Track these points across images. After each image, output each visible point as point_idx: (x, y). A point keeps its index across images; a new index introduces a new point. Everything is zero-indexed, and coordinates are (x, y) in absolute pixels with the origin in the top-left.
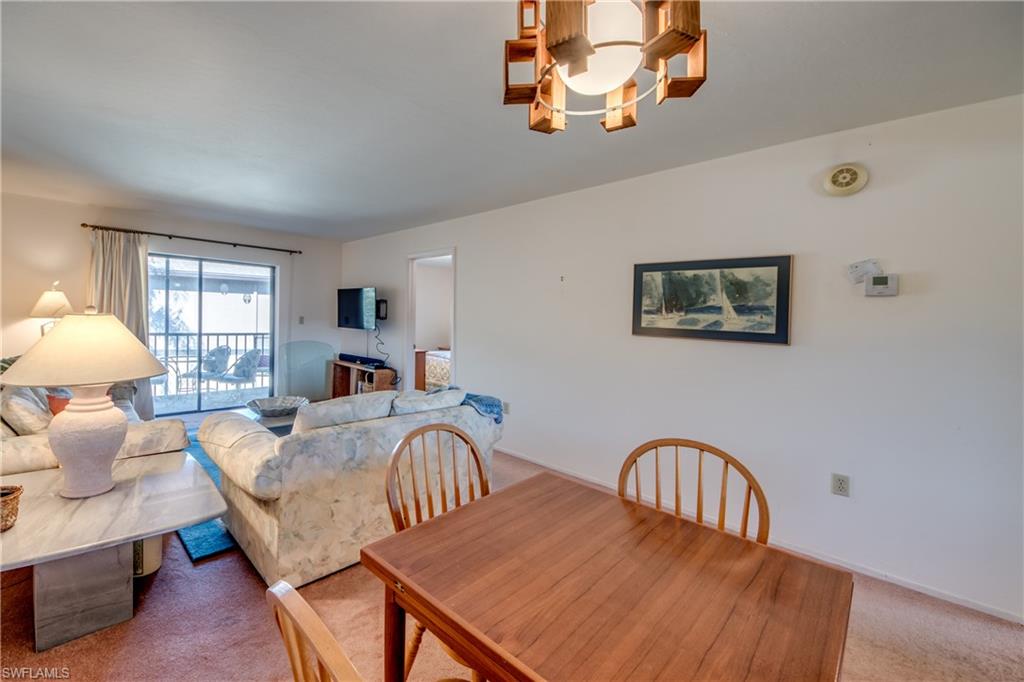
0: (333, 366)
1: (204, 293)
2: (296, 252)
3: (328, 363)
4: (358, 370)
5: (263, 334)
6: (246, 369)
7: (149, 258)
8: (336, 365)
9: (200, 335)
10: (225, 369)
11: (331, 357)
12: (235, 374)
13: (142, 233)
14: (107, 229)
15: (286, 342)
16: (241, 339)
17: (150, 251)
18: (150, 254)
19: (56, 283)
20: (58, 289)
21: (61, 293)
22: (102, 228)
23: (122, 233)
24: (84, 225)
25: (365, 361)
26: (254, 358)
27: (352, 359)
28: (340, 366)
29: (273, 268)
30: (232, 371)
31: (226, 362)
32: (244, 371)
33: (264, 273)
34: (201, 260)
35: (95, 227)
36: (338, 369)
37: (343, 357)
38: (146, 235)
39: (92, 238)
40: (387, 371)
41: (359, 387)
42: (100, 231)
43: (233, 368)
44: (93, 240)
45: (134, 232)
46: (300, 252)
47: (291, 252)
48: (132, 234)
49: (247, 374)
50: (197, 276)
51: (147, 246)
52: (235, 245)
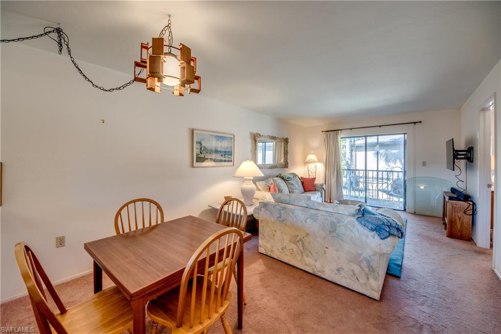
1: (368, 152)
2: (418, 122)
7: (342, 139)
9: (366, 170)
13: (340, 130)
14: (328, 131)
16: (384, 173)
19: (312, 152)
20: (313, 154)
21: (314, 156)
23: (333, 132)
24: (322, 131)
29: (405, 134)
33: (400, 137)
34: (366, 136)
37: (452, 190)
39: (324, 135)
42: (326, 132)
45: (337, 130)
46: (420, 122)
47: (415, 123)
48: (336, 132)
50: (364, 145)
51: (341, 135)
52: (380, 126)
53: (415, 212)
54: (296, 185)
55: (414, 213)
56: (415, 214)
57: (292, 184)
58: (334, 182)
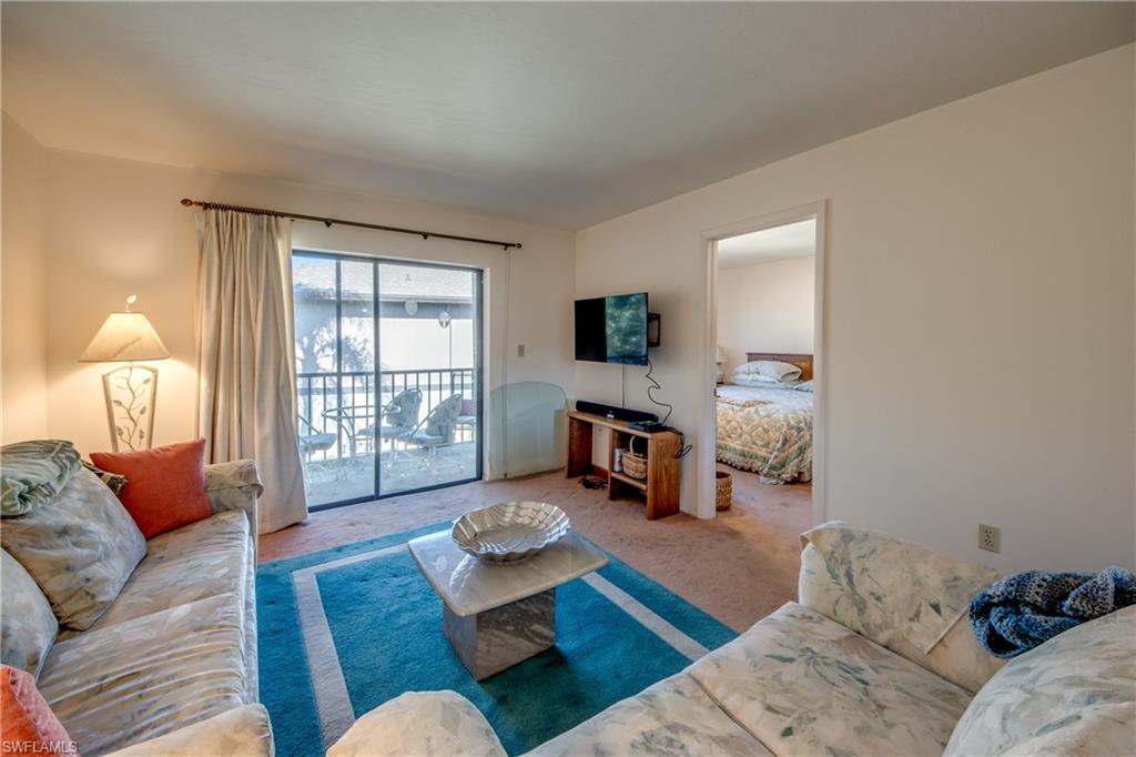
0: (567, 420)
2: (513, 245)
3: (558, 413)
4: (615, 430)
5: (462, 370)
6: (444, 424)
7: (294, 258)
8: (572, 418)
10: (416, 422)
11: (561, 405)
12: (428, 432)
13: (283, 215)
14: (225, 208)
15: (500, 385)
16: (435, 378)
17: (294, 247)
18: (295, 252)
19: (132, 300)
21: (140, 317)
22: (217, 207)
23: (248, 215)
24: (185, 202)
25: (623, 414)
26: (454, 408)
27: (600, 410)
28: (579, 421)
29: (480, 272)
30: (425, 425)
31: (416, 413)
32: (440, 427)
33: (460, 286)
34: (376, 261)
35: (206, 206)
36: (576, 425)
37: (583, 406)
38: (287, 219)
39: (200, 225)
40: (668, 434)
41: (617, 459)
42: (213, 211)
43: (426, 422)
44: (202, 228)
45: (269, 213)
46: (520, 246)
47: (507, 245)
48: (265, 216)
49: (444, 432)
51: (290, 239)
52: (425, 236)
53: (505, 475)
54: (93, 526)
55: (502, 477)
56: (506, 479)
57: (64, 531)
58: (264, 441)
